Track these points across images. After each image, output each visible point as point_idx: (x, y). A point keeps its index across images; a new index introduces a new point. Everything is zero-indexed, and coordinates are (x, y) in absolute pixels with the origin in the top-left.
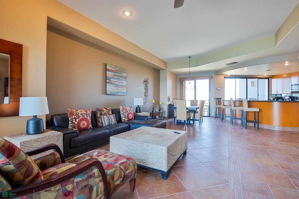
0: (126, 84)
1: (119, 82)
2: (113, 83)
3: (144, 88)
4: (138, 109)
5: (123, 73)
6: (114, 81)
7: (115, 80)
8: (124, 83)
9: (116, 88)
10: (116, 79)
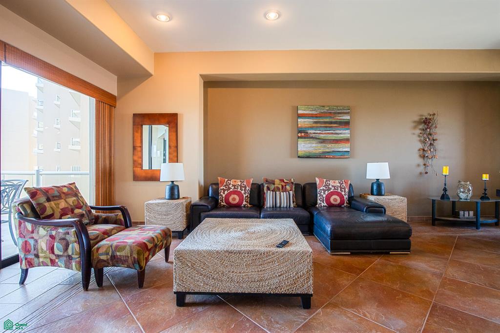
0: (349, 135)
1: (328, 133)
2: (312, 138)
3: (419, 139)
4: (375, 187)
5: (340, 115)
6: (314, 133)
7: (319, 132)
8: (345, 133)
9: (319, 145)
10: (321, 129)
